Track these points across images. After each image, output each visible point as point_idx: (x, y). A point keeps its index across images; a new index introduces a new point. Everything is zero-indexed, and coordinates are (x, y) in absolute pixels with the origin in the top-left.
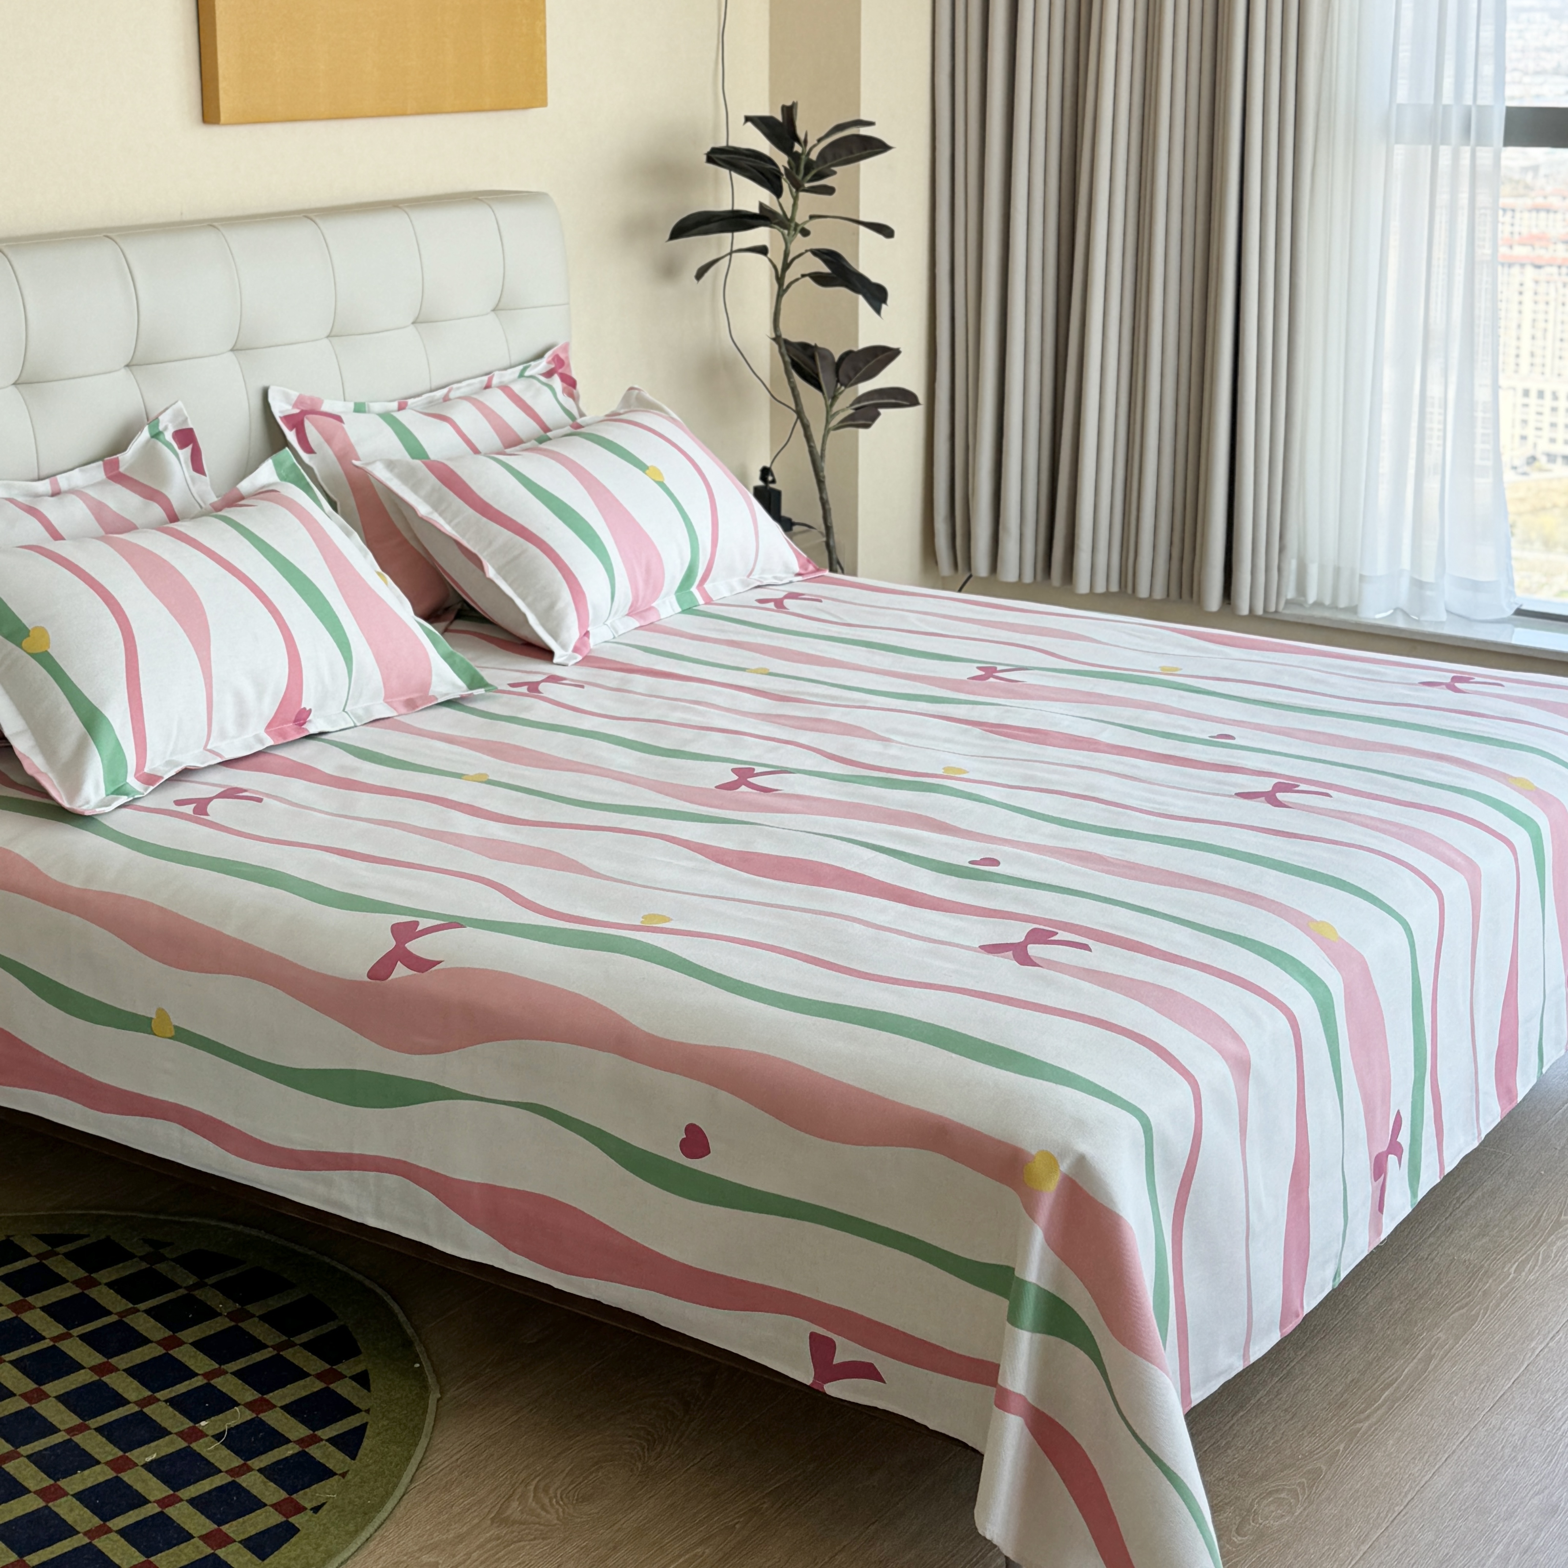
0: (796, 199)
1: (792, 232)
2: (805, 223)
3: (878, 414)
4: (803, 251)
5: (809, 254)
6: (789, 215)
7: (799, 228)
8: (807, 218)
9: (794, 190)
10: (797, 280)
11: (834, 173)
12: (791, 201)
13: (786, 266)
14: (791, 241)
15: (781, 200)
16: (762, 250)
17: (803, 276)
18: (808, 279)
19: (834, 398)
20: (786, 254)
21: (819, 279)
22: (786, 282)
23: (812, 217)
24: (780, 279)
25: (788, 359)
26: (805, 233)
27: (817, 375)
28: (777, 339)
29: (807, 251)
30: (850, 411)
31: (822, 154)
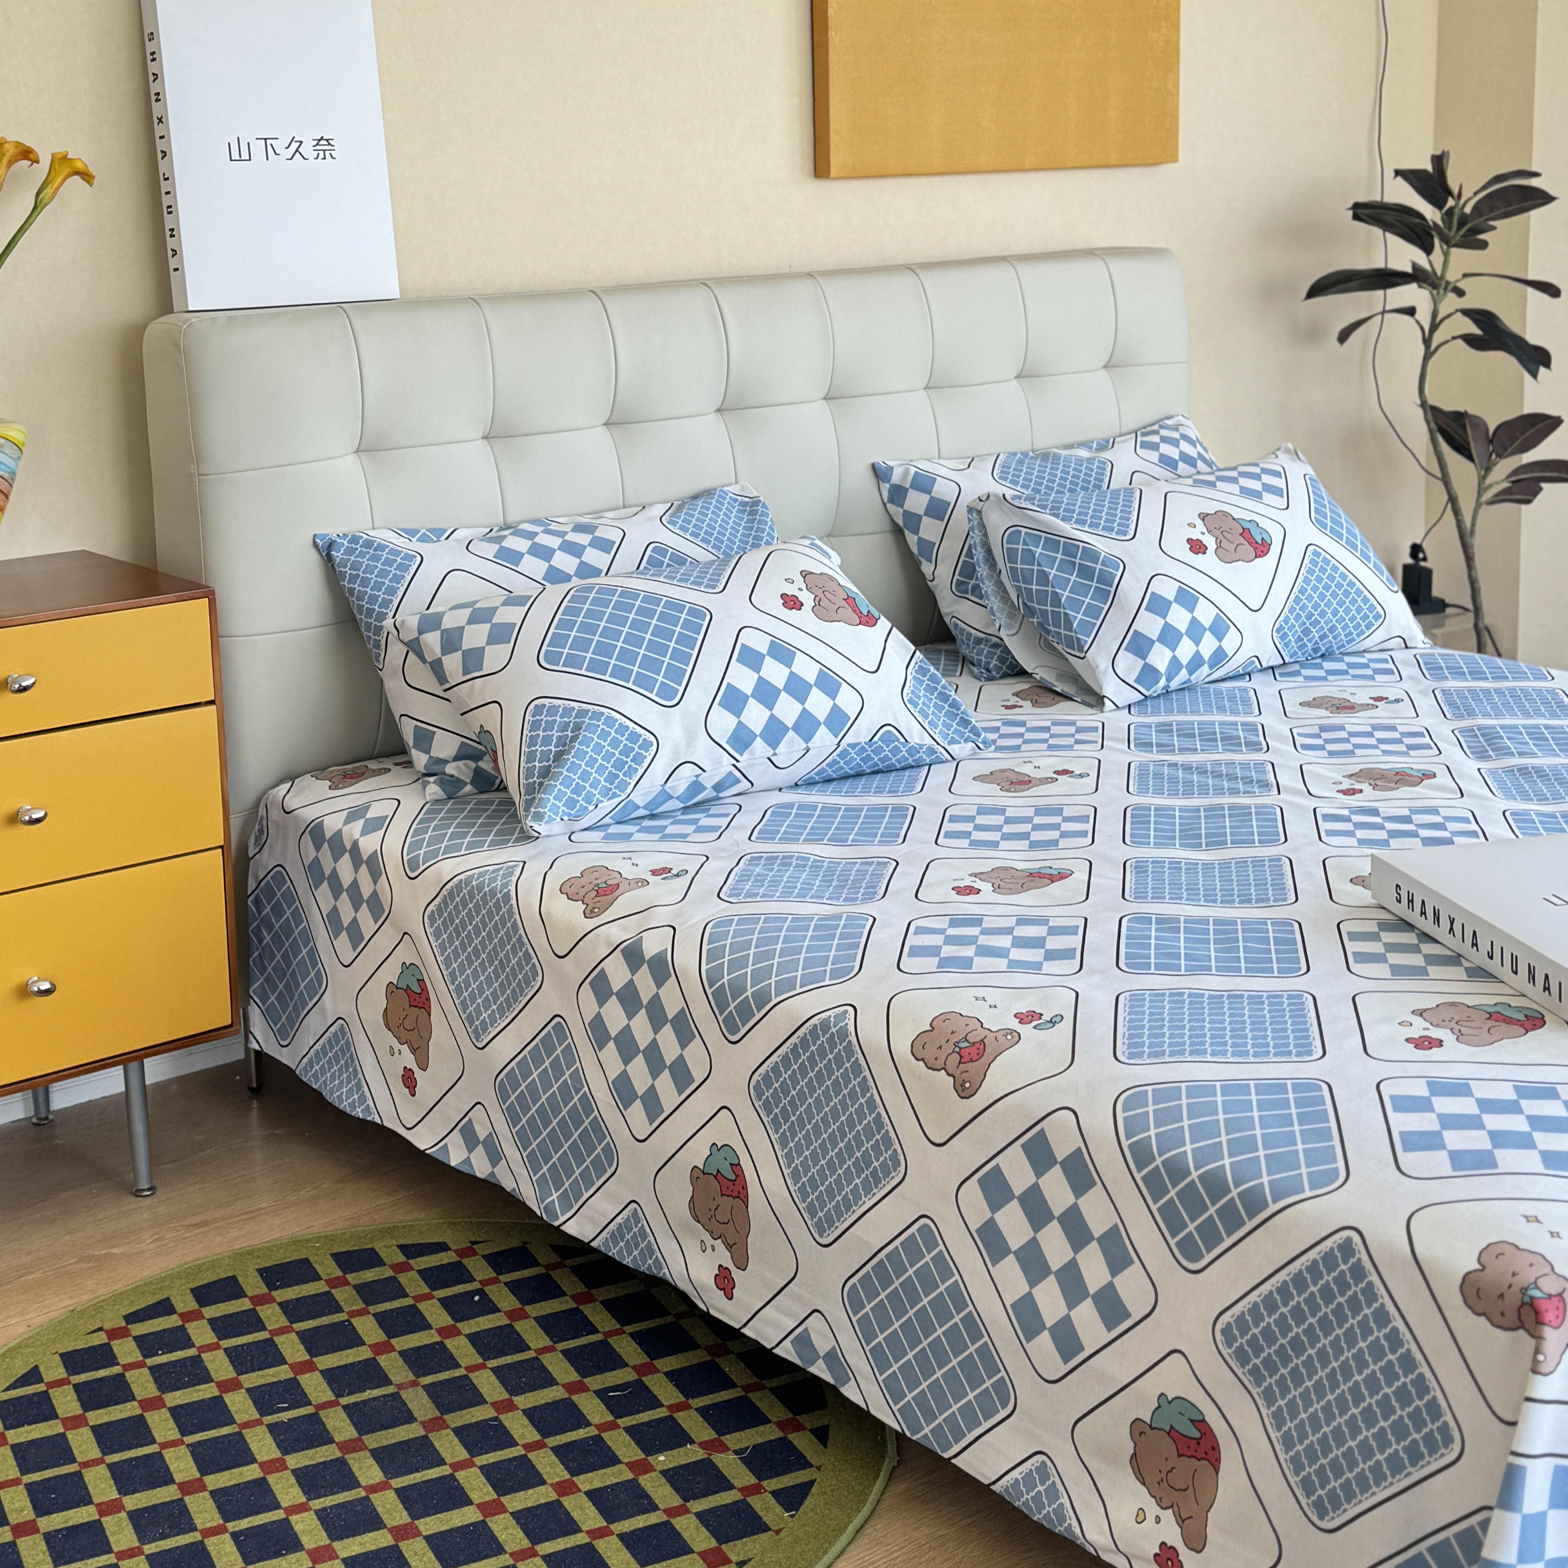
0: (1446, 255)
1: (1442, 291)
2: (1458, 281)
3: (1541, 489)
4: (1453, 310)
5: (1459, 314)
6: (1439, 273)
7: (1450, 287)
8: (1460, 276)
9: (1445, 247)
10: (1446, 342)
11: (1494, 228)
12: (1442, 258)
13: (1434, 327)
14: (1441, 301)
15: (1431, 257)
16: (1411, 311)
17: (1454, 338)
18: (1460, 342)
19: (1488, 470)
20: (1435, 314)
21: (1470, 340)
22: (1434, 345)
23: (1465, 276)
24: (1427, 342)
25: (1433, 426)
26: (1460, 293)
27: (1468, 444)
28: (1424, 404)
29: (1457, 311)
30: (1506, 485)
31: (1476, 208)
